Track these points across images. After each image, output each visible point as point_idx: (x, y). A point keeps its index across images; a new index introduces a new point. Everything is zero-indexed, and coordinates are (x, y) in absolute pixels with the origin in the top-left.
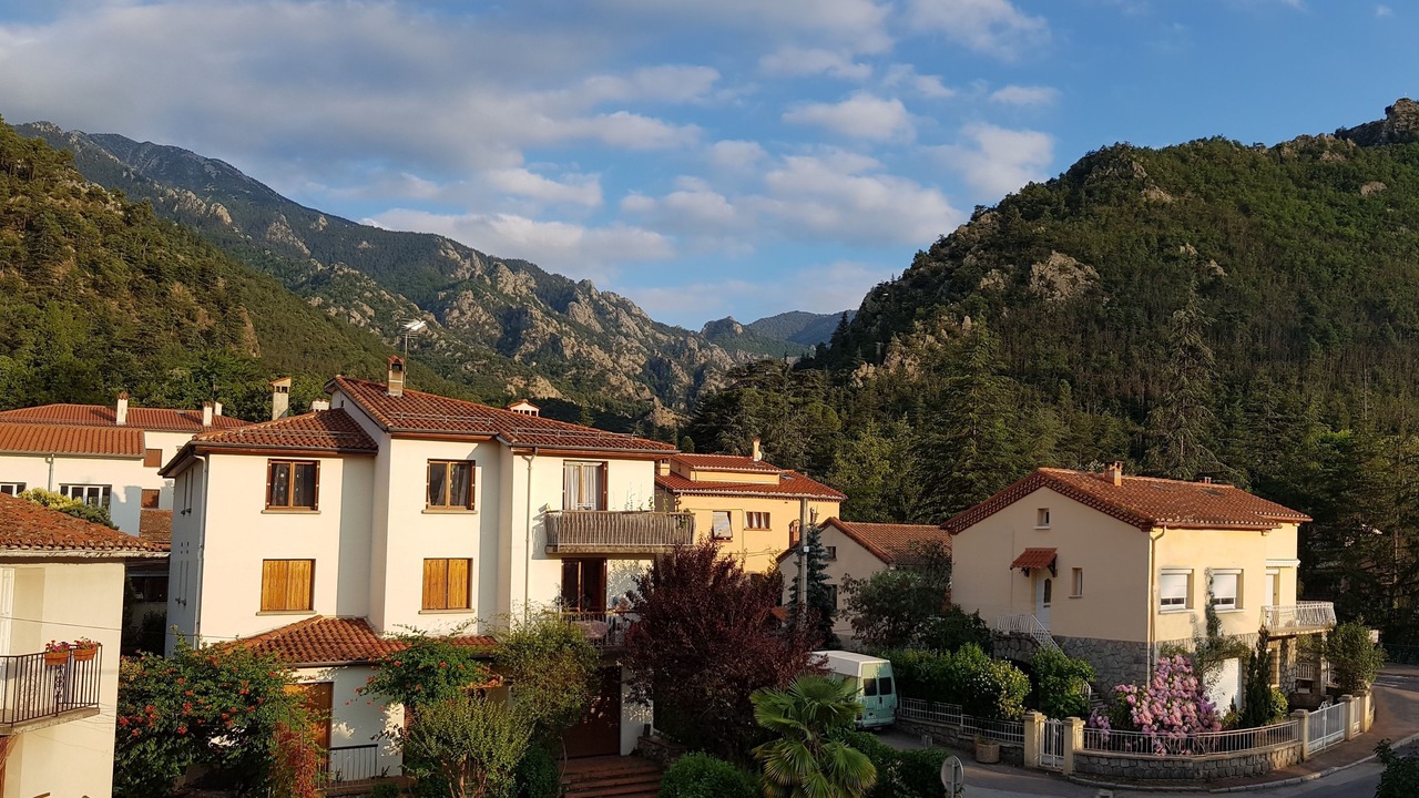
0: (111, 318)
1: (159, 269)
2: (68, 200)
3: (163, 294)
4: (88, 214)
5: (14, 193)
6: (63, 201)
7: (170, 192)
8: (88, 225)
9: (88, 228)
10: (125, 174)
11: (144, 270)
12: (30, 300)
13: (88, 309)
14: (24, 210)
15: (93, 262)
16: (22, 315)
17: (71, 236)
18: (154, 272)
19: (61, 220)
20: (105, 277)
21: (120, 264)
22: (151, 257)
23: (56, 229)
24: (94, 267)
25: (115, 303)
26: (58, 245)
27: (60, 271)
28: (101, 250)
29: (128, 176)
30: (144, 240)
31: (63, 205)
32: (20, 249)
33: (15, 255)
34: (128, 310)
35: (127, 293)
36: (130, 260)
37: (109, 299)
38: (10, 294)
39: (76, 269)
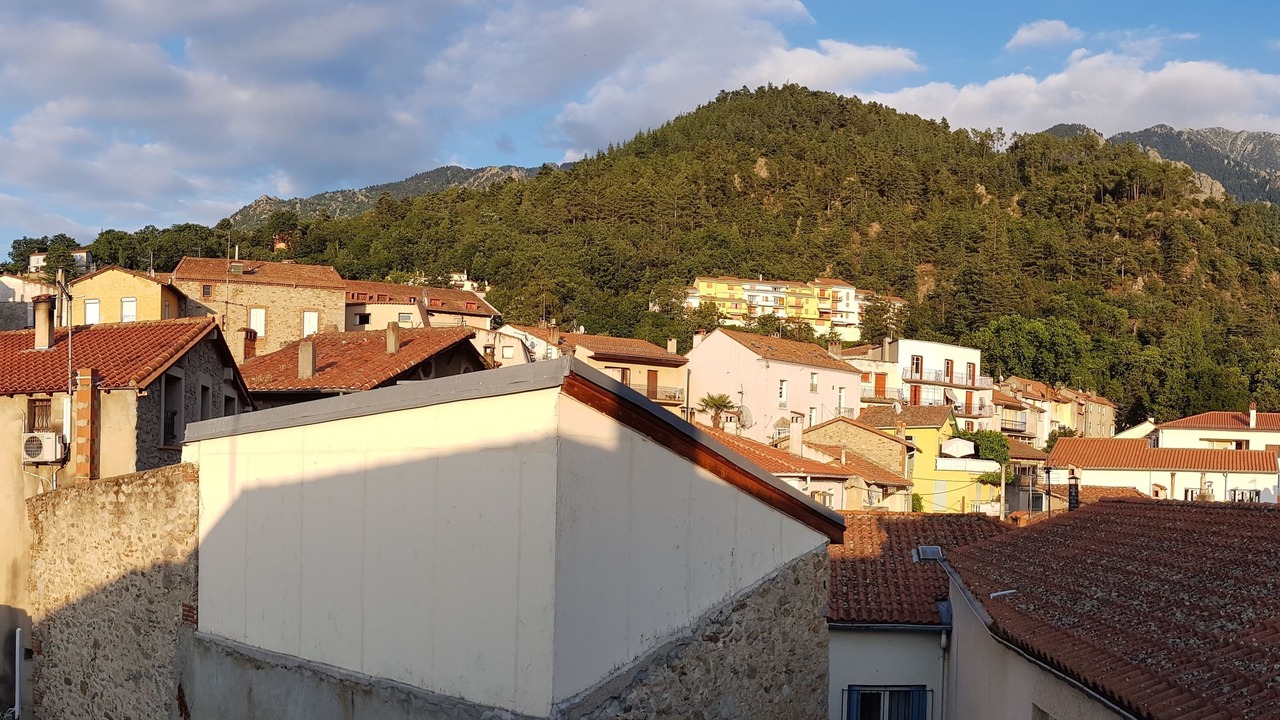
0: (1226, 307)
1: (1260, 261)
2: (1190, 210)
3: (1264, 283)
4: (1205, 221)
5: (1150, 210)
6: (1186, 212)
7: (1263, 173)
8: (1206, 230)
9: (1206, 233)
10: (1226, 162)
11: (1249, 263)
12: (1167, 297)
13: (1210, 301)
14: (1159, 224)
15: (1211, 261)
16: (1163, 310)
17: (1194, 240)
18: (1257, 265)
19: (1187, 229)
20: (1221, 274)
21: (1231, 261)
22: (1255, 252)
23: (1182, 237)
24: (1213, 264)
25: (1229, 294)
26: (1185, 249)
27: (1188, 270)
28: (1218, 250)
29: (1229, 163)
30: (1249, 237)
31: (1187, 214)
32: (1157, 256)
33: (1154, 261)
34: (1239, 299)
35: (1236, 283)
36: (1239, 256)
37: (1224, 291)
38: (1153, 294)
39: (1199, 267)
